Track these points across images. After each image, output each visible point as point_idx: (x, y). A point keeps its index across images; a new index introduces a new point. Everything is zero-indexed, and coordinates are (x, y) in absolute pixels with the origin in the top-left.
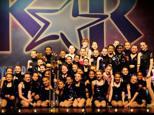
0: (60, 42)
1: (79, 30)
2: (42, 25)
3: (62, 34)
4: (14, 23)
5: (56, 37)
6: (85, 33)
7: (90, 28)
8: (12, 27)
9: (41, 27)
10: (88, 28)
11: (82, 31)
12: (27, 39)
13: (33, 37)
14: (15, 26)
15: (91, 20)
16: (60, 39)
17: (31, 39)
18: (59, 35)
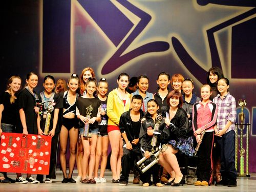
0: (170, 56)
1: (210, 33)
2: (135, 20)
3: (175, 40)
4: (79, 16)
5: (163, 46)
6: (223, 38)
7: (233, 27)
8: (76, 24)
9: (132, 25)
10: (229, 28)
11: (215, 34)
12: (105, 50)
13: (116, 46)
14: (82, 22)
15: (235, 11)
16: (172, 49)
17: (113, 49)
18: (170, 42)
